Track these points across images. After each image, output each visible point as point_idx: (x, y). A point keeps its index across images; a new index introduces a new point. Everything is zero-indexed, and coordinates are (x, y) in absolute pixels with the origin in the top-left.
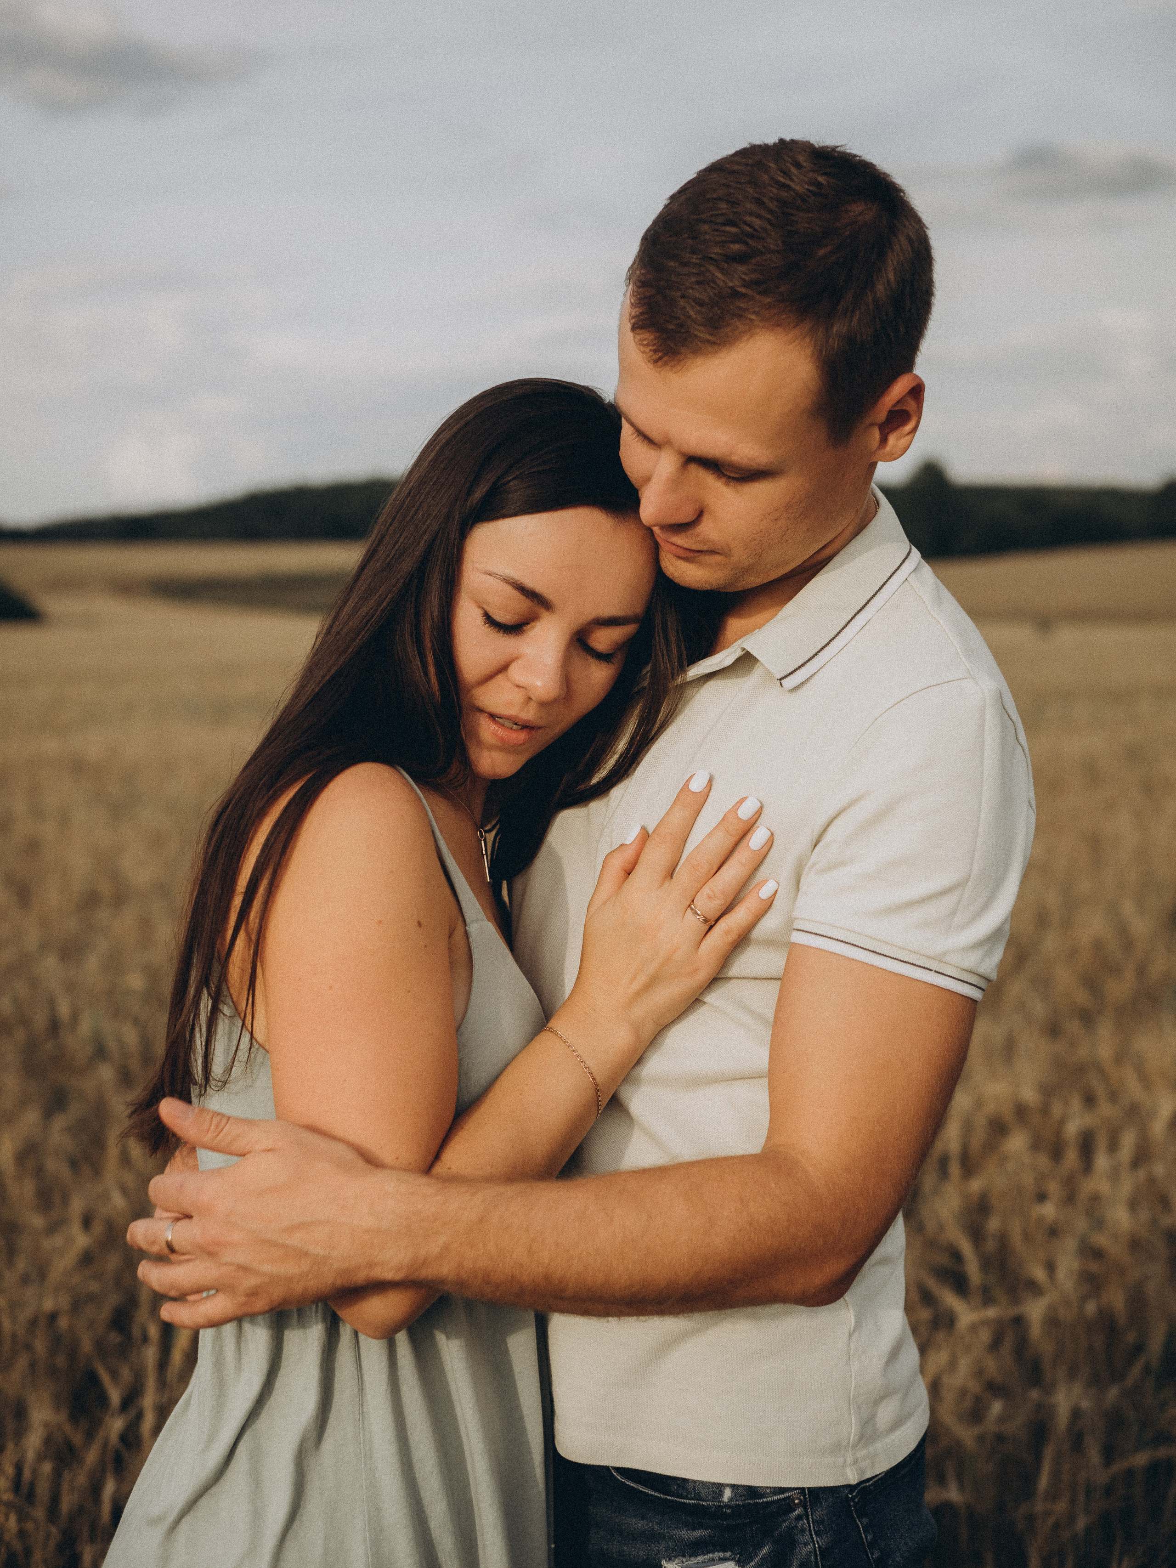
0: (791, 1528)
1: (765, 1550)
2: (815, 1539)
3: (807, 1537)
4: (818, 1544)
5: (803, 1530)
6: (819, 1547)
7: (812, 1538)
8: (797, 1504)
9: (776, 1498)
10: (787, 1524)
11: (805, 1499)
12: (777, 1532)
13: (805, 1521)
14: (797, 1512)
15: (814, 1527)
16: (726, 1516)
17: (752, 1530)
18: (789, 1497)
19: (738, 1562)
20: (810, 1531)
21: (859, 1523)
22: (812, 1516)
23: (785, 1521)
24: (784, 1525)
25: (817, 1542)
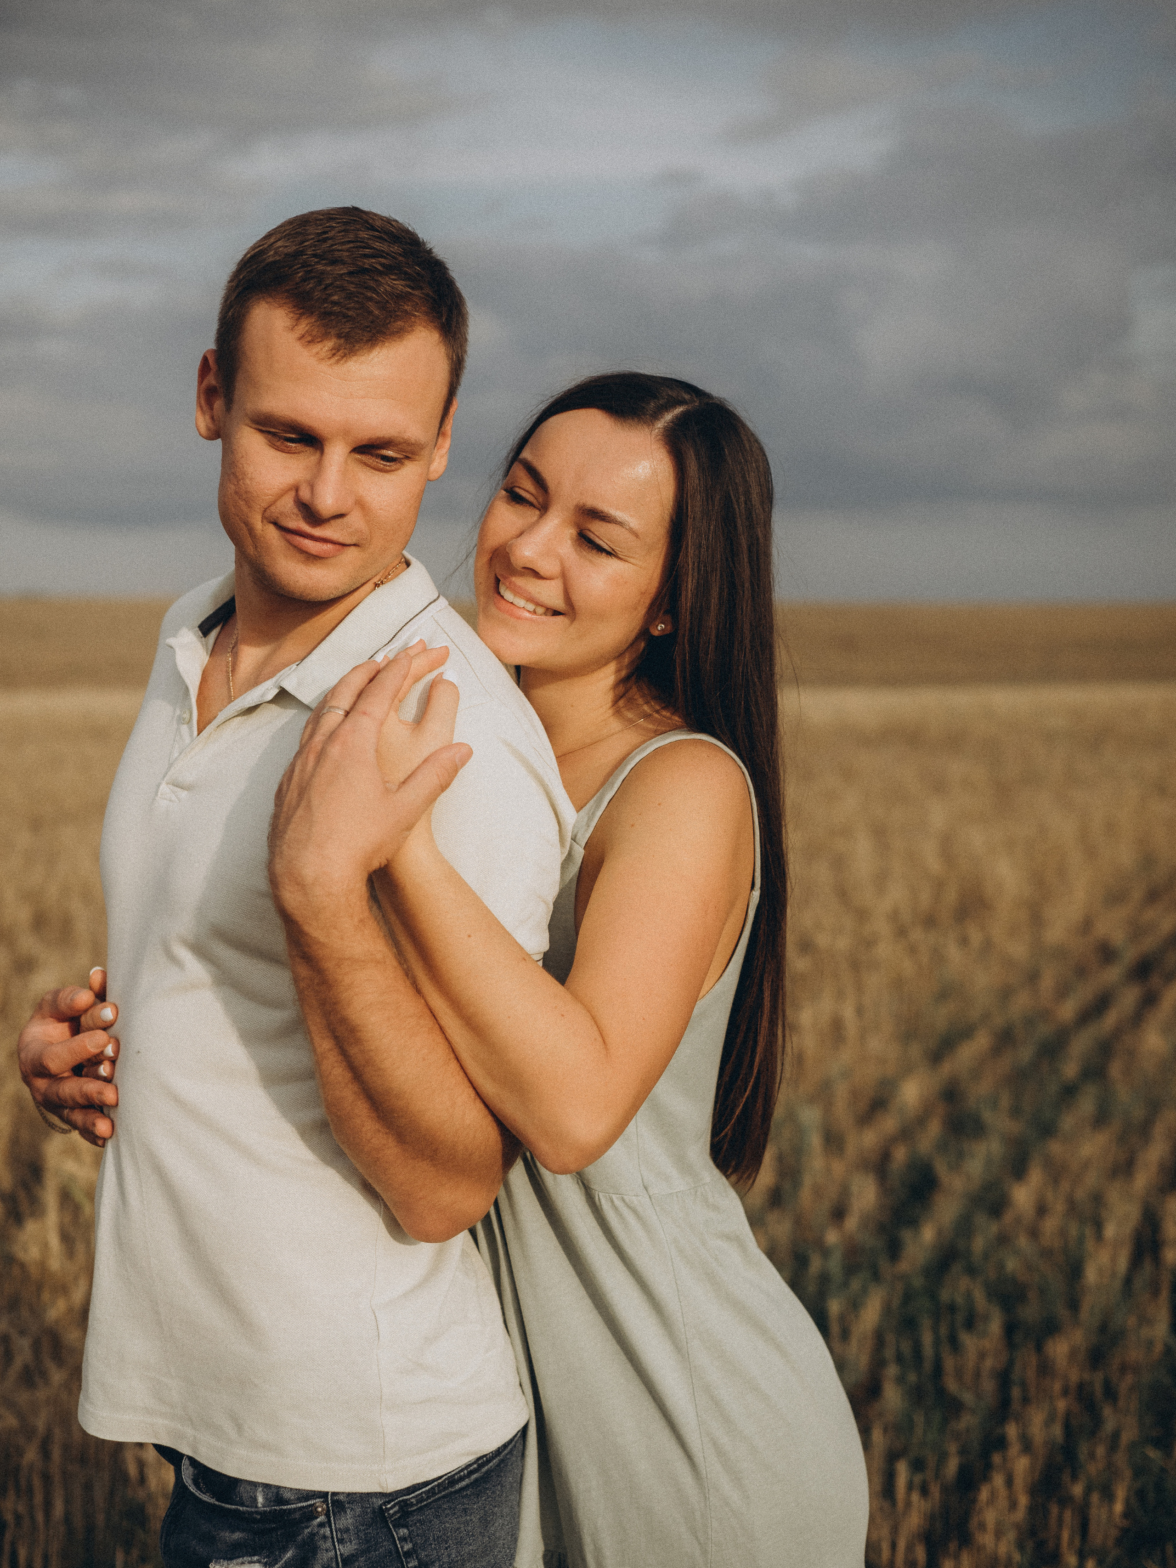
0: (312, 1535)
1: (289, 1554)
2: (337, 1546)
3: (329, 1544)
4: (340, 1551)
5: (325, 1537)
6: (341, 1554)
7: (335, 1546)
8: (321, 1512)
9: (299, 1505)
10: (309, 1530)
11: (328, 1507)
12: (300, 1537)
13: (328, 1529)
14: (319, 1520)
15: (337, 1535)
16: (255, 1521)
17: (277, 1535)
18: (311, 1505)
19: (265, 1564)
20: (332, 1538)
21: (394, 1533)
22: (335, 1524)
23: (307, 1527)
24: (307, 1531)
25: (339, 1549)
